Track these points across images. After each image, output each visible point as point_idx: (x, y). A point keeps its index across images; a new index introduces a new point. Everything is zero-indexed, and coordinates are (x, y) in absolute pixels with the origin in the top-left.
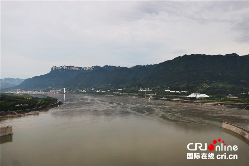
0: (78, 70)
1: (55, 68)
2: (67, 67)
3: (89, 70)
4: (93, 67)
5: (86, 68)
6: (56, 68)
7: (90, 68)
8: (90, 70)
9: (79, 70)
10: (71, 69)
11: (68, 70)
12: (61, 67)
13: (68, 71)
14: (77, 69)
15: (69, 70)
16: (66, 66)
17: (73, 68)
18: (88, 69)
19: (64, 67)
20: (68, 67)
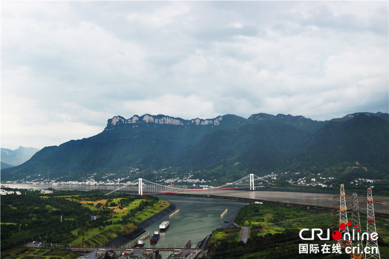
0: (180, 125)
1: (120, 121)
2: (152, 119)
3: (209, 125)
4: (221, 119)
5: (202, 120)
6: (123, 120)
7: (213, 120)
8: (213, 124)
9: (182, 124)
10: (161, 122)
11: (156, 124)
12: (136, 119)
13: (155, 126)
14: (177, 122)
15: (158, 125)
16: (150, 115)
17: (168, 121)
18: (206, 123)
19: (146, 119)
20: (155, 117)
